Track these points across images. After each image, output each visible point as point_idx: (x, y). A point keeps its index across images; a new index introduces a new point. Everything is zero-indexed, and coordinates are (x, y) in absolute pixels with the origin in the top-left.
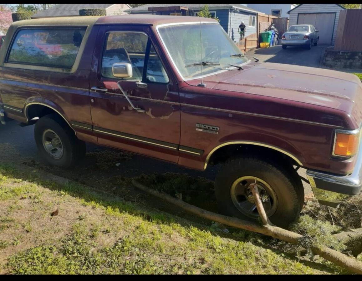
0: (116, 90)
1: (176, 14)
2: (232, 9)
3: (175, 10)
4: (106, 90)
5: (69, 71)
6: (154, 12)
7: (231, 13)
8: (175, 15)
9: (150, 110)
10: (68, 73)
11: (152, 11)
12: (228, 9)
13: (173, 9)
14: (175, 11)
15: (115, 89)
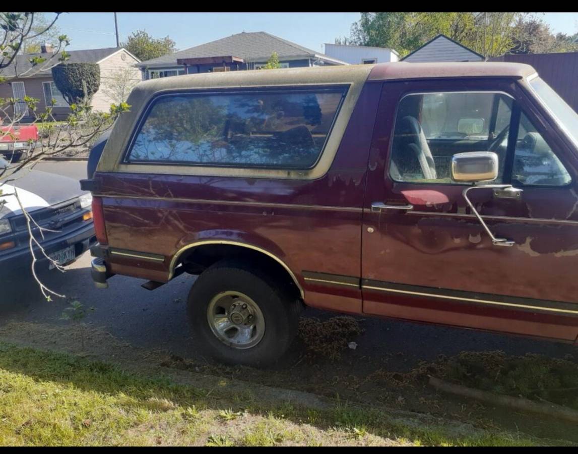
0: (435, 206)
1: (226, 70)
2: (314, 59)
3: (224, 62)
4: (411, 207)
5: (306, 174)
6: (187, 65)
7: (312, 65)
8: (224, 71)
9: (529, 240)
10: (304, 178)
11: (185, 64)
12: (308, 60)
13: (221, 61)
14: (224, 64)
15: (435, 203)
